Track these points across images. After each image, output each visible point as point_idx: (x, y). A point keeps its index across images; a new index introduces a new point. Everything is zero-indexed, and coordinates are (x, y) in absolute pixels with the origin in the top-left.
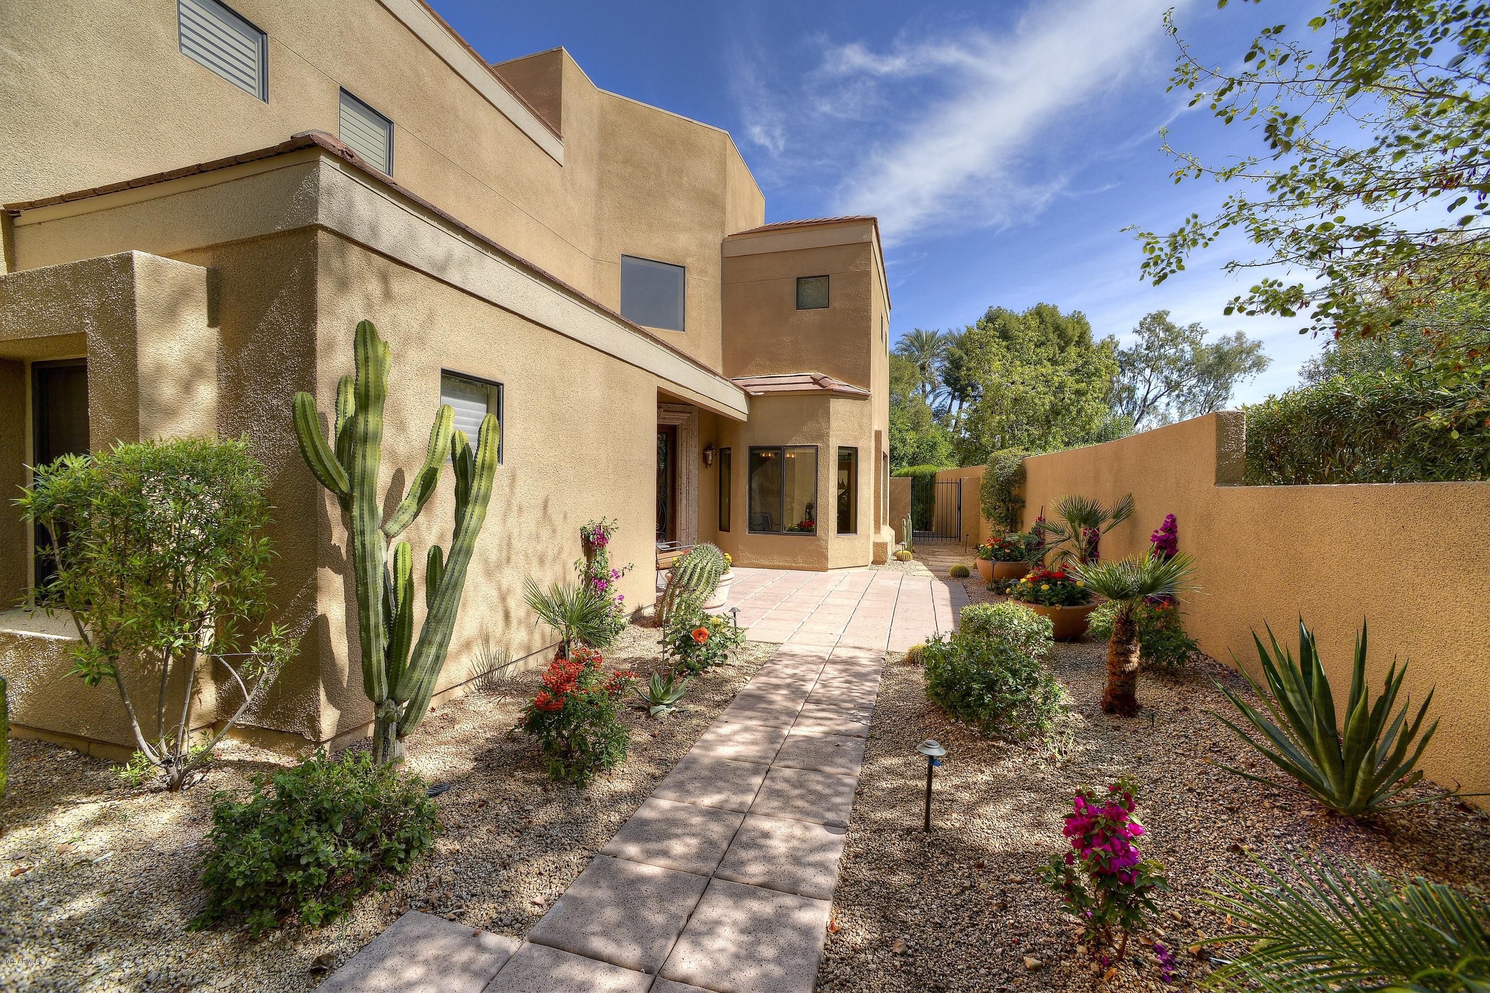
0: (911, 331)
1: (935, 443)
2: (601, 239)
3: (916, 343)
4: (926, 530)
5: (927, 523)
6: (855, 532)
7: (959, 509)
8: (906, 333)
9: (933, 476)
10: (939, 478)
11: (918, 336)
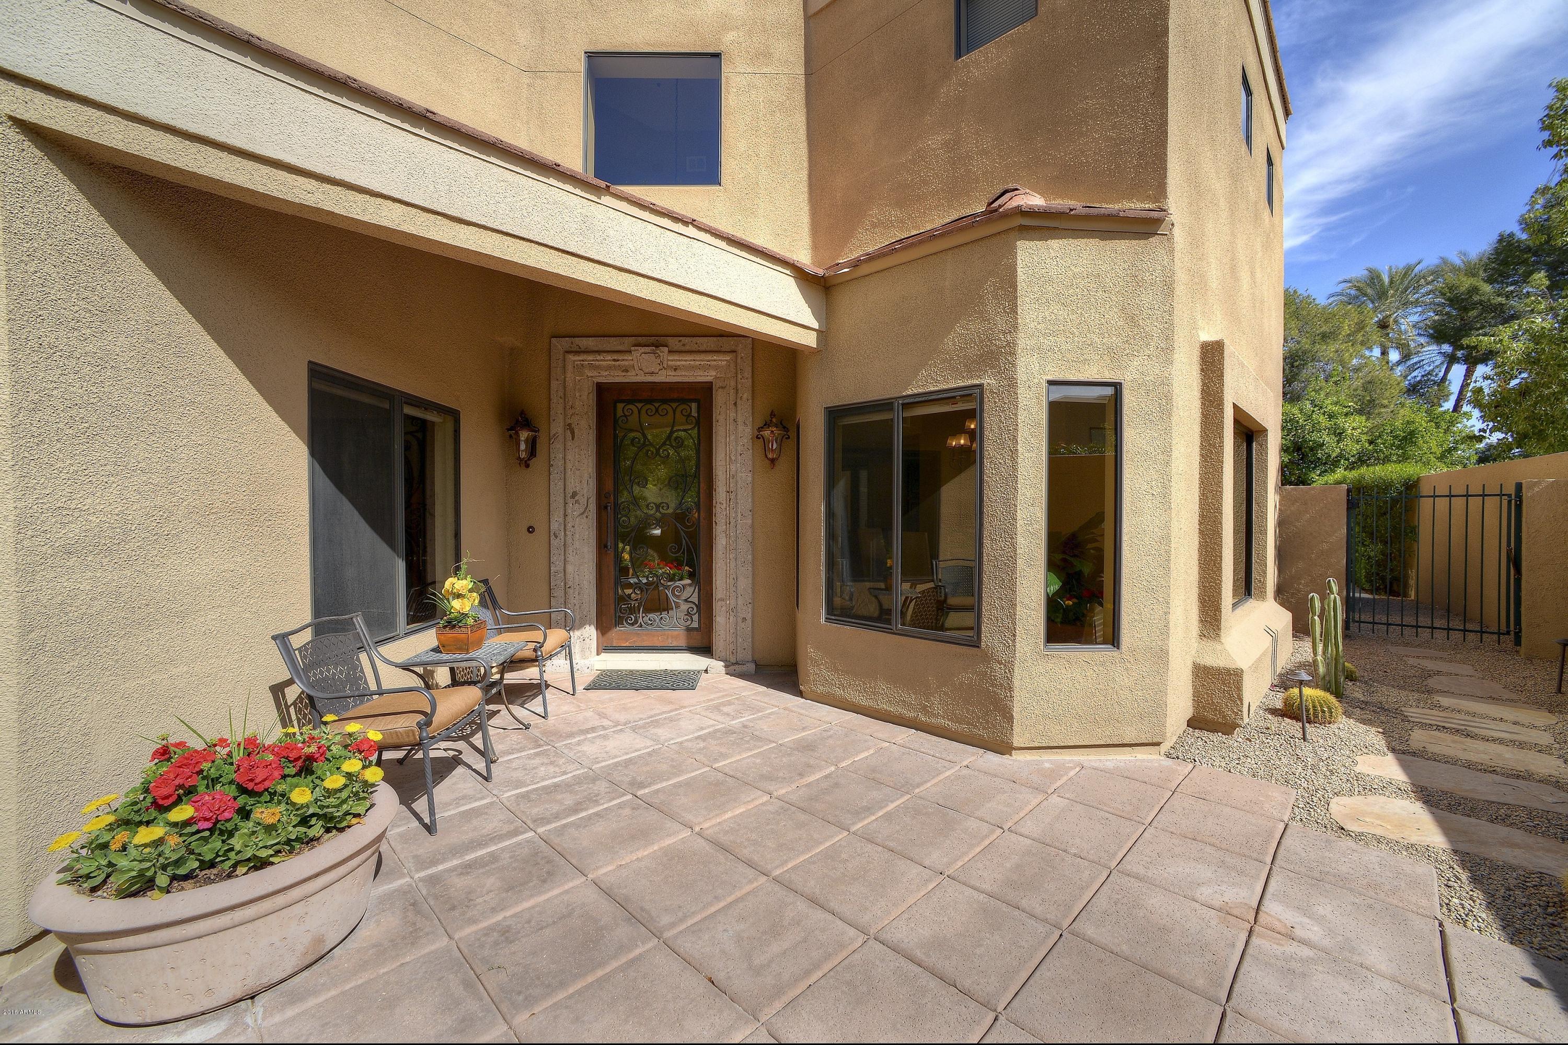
0: (1358, 272)
1: (1412, 433)
2: (543, 29)
3: (1369, 291)
4: (1393, 593)
5: (1396, 579)
6: (1114, 640)
7: (1515, 561)
8: (1348, 277)
9: (1411, 487)
10: (1425, 489)
11: (1374, 277)
